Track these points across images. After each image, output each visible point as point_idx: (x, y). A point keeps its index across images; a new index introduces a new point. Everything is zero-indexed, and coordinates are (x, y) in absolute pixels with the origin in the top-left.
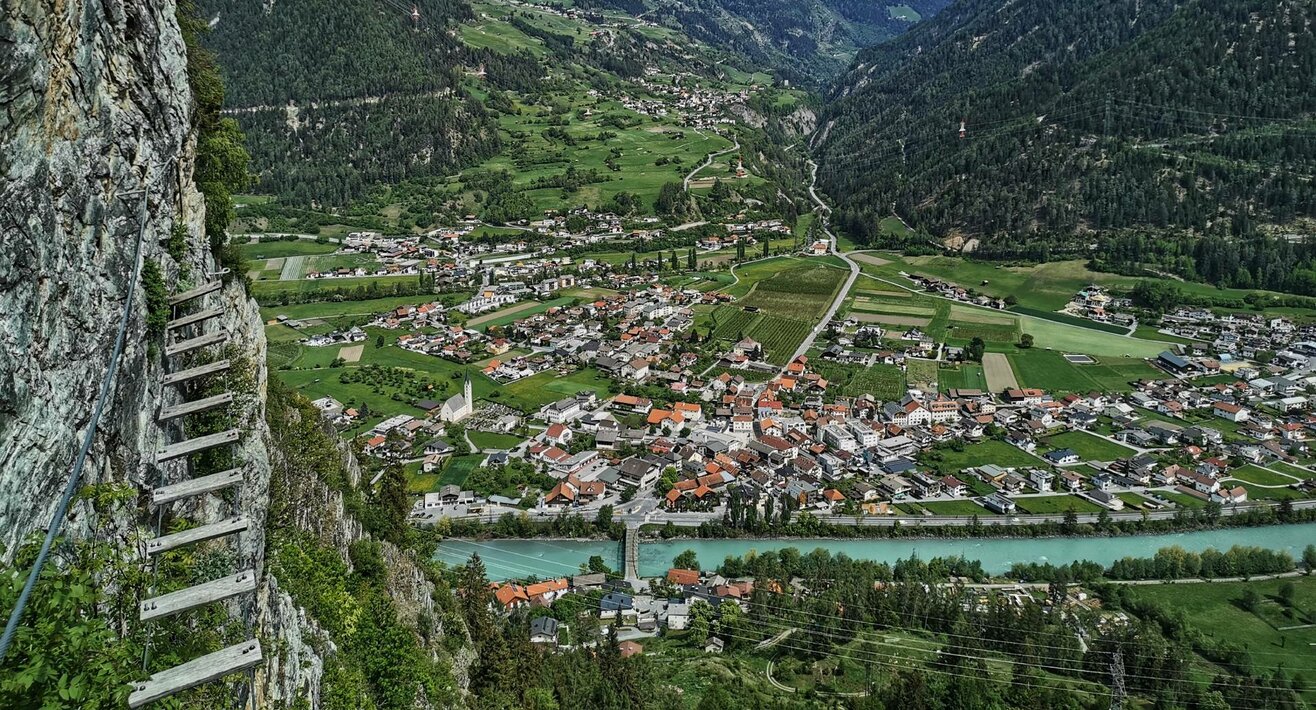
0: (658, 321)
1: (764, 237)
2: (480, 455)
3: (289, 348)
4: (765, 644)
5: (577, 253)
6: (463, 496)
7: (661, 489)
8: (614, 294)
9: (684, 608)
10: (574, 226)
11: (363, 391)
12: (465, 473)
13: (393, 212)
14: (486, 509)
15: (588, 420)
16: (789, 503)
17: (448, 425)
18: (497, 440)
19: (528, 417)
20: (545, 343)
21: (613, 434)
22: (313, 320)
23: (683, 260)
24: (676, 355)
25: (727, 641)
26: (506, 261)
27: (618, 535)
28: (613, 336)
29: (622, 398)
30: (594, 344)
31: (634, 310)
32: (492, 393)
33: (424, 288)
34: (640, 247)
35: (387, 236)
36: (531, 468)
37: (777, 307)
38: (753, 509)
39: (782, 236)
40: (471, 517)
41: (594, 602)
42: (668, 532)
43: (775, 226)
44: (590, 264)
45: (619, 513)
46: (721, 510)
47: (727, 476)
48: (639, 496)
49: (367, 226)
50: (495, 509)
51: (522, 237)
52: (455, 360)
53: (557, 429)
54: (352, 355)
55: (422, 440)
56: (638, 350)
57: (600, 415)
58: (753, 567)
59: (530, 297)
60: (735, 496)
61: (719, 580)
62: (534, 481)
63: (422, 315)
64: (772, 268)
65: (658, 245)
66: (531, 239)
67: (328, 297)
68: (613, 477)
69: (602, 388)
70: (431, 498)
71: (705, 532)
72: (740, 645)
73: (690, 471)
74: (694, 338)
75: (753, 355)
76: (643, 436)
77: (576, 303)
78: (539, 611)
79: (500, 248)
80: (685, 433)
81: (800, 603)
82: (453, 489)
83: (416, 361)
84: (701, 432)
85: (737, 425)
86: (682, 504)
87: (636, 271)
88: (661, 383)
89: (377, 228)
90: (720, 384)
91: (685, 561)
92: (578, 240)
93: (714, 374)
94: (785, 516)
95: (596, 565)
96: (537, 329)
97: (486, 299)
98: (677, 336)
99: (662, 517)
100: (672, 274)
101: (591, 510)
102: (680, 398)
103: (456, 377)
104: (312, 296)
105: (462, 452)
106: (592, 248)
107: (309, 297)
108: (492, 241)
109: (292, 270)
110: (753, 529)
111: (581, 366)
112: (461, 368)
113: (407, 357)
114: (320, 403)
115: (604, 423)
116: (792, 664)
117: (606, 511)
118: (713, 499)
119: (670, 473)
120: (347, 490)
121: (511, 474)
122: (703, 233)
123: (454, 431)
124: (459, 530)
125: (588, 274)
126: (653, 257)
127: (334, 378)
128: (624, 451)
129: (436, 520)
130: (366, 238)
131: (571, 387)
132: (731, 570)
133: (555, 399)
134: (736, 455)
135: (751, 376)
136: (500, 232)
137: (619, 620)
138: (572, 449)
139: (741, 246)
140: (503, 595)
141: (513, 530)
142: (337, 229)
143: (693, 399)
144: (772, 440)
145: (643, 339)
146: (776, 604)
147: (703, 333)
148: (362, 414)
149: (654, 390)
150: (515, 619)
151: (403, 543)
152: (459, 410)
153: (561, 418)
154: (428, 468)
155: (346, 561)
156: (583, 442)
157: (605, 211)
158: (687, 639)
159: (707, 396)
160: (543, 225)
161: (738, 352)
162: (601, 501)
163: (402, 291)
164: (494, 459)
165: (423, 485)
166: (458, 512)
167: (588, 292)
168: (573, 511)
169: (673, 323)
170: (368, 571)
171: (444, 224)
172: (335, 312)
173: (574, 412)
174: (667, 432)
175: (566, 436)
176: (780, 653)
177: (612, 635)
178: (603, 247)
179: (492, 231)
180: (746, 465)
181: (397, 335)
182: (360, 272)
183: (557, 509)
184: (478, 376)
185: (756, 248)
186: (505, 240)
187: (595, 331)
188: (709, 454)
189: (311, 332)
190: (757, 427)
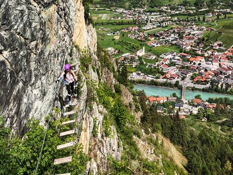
0: (194, 35)
1: (225, 13)
2: (146, 65)
3: (103, 35)
4: (218, 121)
5: (172, 16)
6: (142, 74)
7: (192, 78)
8: (182, 27)
9: (197, 109)
10: (172, 9)
11: (119, 46)
12: (142, 68)
13: (127, 4)
14: (147, 78)
15: (173, 58)
16: (228, 85)
17: (139, 56)
18: (150, 61)
19: (158, 56)
20: (163, 38)
21: (180, 63)
22: (109, 29)
23: (201, 18)
24: (198, 44)
25: (208, 119)
26: (154, 17)
27: (180, 88)
28: (181, 38)
29: (183, 54)
30: (176, 39)
31: (187, 31)
32: (150, 50)
33: (134, 23)
34: (190, 15)
35: (126, 10)
36: (159, 69)
37: (228, 33)
38: (217, 86)
39: (230, 13)
40: (144, 79)
41: (173, 104)
42: (193, 89)
43: (228, 10)
44: (176, 19)
45: (181, 83)
46: (208, 85)
47: (210, 77)
48: (186, 79)
49: (121, 7)
50: (149, 78)
51: (159, 11)
52: (141, 41)
53: (166, 60)
54: (117, 38)
55: (132, 59)
56: (188, 42)
57: (177, 58)
58: (216, 101)
59: (160, 26)
60: (212, 82)
61: (207, 103)
62: (159, 73)
63: (133, 29)
64: (226, 22)
65: (194, 15)
66: (161, 12)
67: (112, 24)
68: (180, 74)
69: (178, 51)
70: (134, 74)
71: (204, 90)
72: (212, 120)
73: (201, 74)
74: (203, 39)
75: (220, 45)
76: (188, 64)
77: (172, 29)
78: (159, 104)
79: (153, 14)
80: (199, 64)
81: (229, 112)
82: (140, 72)
83: (132, 40)
84: (204, 64)
85: (214, 64)
86: (198, 82)
87: (188, 21)
88: (194, 51)
89: (124, 8)
90: (210, 52)
91: (198, 97)
92: (173, 12)
93: (208, 50)
94: (227, 89)
95: (174, 95)
96: (161, 34)
97: (149, 26)
98: (199, 39)
99: (192, 85)
100: (198, 22)
101: (174, 81)
102: (199, 55)
103: (141, 45)
104: (109, 23)
105: (142, 63)
106: (177, 15)
107: (108, 24)
108: (151, 12)
109: (104, 17)
110: (217, 91)
111: (172, 45)
112: (142, 42)
113: (130, 39)
114: (109, 49)
115: (178, 60)
116: (226, 128)
117: (177, 82)
118: (206, 82)
119: (195, 74)
120: (114, 72)
121: (153, 70)
122: (207, 12)
123: (140, 58)
124: (141, 82)
125: (175, 21)
126: (193, 17)
127: (113, 43)
128: (183, 67)
129: (135, 79)
130: (121, 10)
131: (170, 50)
132: (210, 101)
133: (165, 53)
134: (213, 71)
135: (219, 51)
136: (153, 9)
137: (180, 110)
138: (169, 65)
139: (218, 16)
140: (151, 99)
141: (154, 84)
142: (114, 8)
143: (202, 56)
144: (224, 69)
145: (189, 39)
146: (222, 111)
147: (206, 38)
148: (119, 52)
149: (191, 52)
150: (153, 106)
151: (126, 85)
152: (141, 53)
153: (167, 57)
154: (134, 66)
155: (113, 88)
156: (172, 64)
157: (180, 5)
158: (197, 117)
159: (206, 55)
160: (164, 8)
161: (216, 44)
162: (176, 79)
163: (129, 23)
164: (150, 66)
165: (133, 70)
166: (141, 78)
167: (175, 26)
168: (169, 81)
169: (198, 35)
170: (118, 91)
171: (139, 7)
172: (113, 27)
173: (170, 56)
174: (195, 64)
175: (168, 62)
176: (223, 124)
177: (177, 113)
178: (179, 14)
179: (151, 9)
180: (216, 74)
181: (127, 34)
182: (119, 18)
183: (165, 80)
184: (146, 45)
185: (222, 16)
186: (154, 12)
187: (177, 36)
188: (206, 70)
189: (108, 32)
190: (220, 65)
